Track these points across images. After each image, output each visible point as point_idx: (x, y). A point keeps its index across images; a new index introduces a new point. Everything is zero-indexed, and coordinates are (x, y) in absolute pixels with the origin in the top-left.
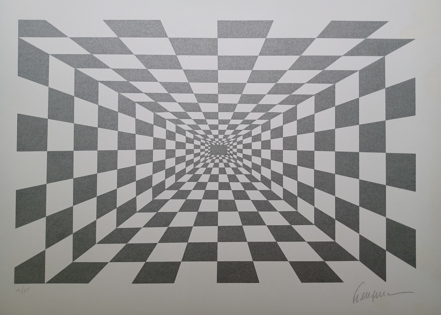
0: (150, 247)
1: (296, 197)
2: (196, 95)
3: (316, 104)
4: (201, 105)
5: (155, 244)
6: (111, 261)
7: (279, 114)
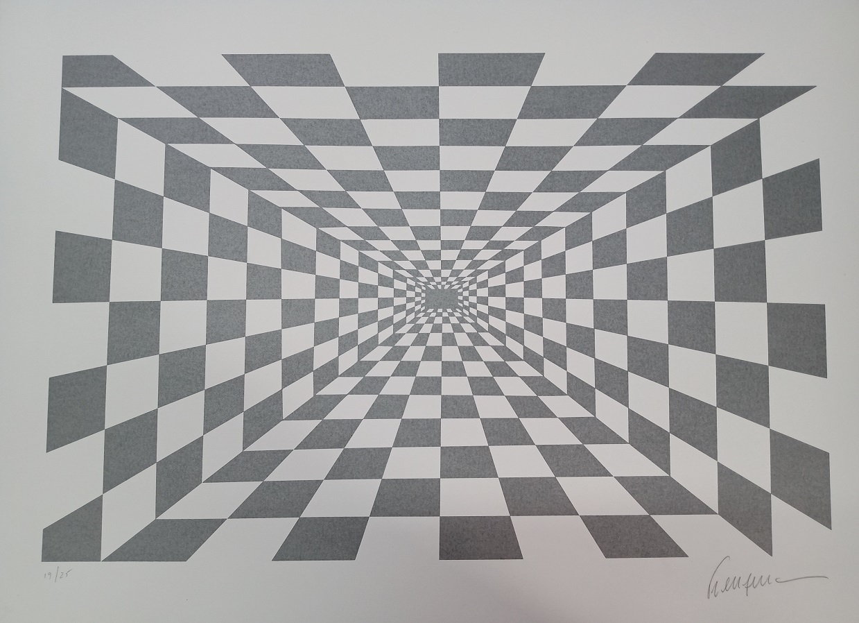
0: (309, 489)
1: (592, 390)
2: (397, 194)
3: (628, 210)
4: (408, 213)
5: (319, 483)
6: (231, 517)
7: (558, 229)
